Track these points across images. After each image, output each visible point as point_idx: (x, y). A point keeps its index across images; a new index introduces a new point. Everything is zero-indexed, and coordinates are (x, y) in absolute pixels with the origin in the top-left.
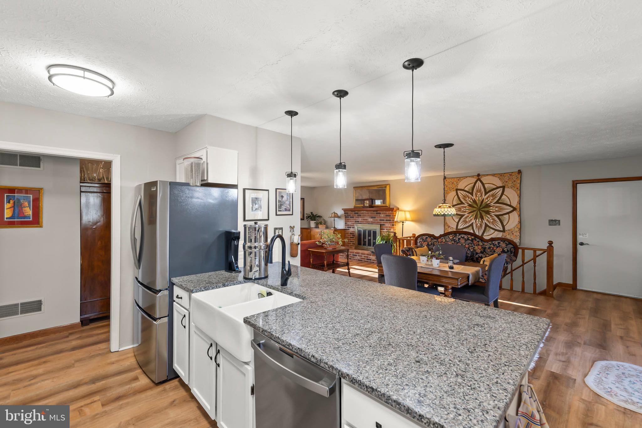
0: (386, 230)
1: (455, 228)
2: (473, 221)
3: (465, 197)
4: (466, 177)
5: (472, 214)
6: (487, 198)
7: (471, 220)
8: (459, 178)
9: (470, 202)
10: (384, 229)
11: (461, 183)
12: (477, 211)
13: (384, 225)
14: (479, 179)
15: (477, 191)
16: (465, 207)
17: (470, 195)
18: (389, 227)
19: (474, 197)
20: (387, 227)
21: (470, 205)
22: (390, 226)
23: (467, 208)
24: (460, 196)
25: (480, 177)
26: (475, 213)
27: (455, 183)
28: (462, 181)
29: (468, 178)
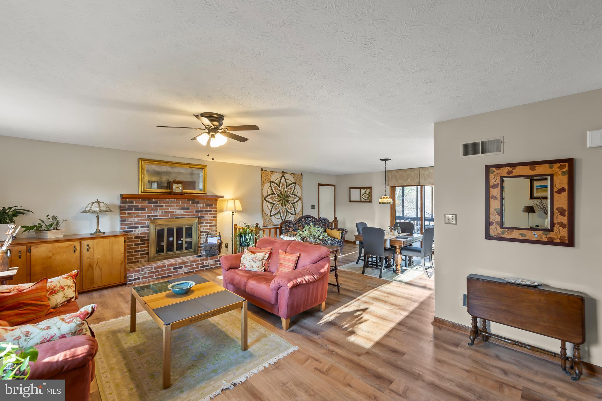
0: (205, 224)
1: (269, 214)
2: (280, 208)
3: (275, 188)
4: (276, 172)
5: (280, 202)
6: (287, 191)
7: (279, 207)
8: (272, 172)
9: (279, 192)
10: (203, 223)
11: (273, 176)
12: (283, 201)
13: (203, 217)
14: (283, 176)
15: (282, 184)
16: (275, 197)
17: (278, 187)
18: (210, 220)
19: (280, 189)
20: (207, 220)
21: (278, 196)
22: (210, 218)
23: (277, 198)
24: (272, 188)
25: (284, 174)
26: (281, 201)
27: (269, 175)
28: (274, 175)
29: (277, 173)
